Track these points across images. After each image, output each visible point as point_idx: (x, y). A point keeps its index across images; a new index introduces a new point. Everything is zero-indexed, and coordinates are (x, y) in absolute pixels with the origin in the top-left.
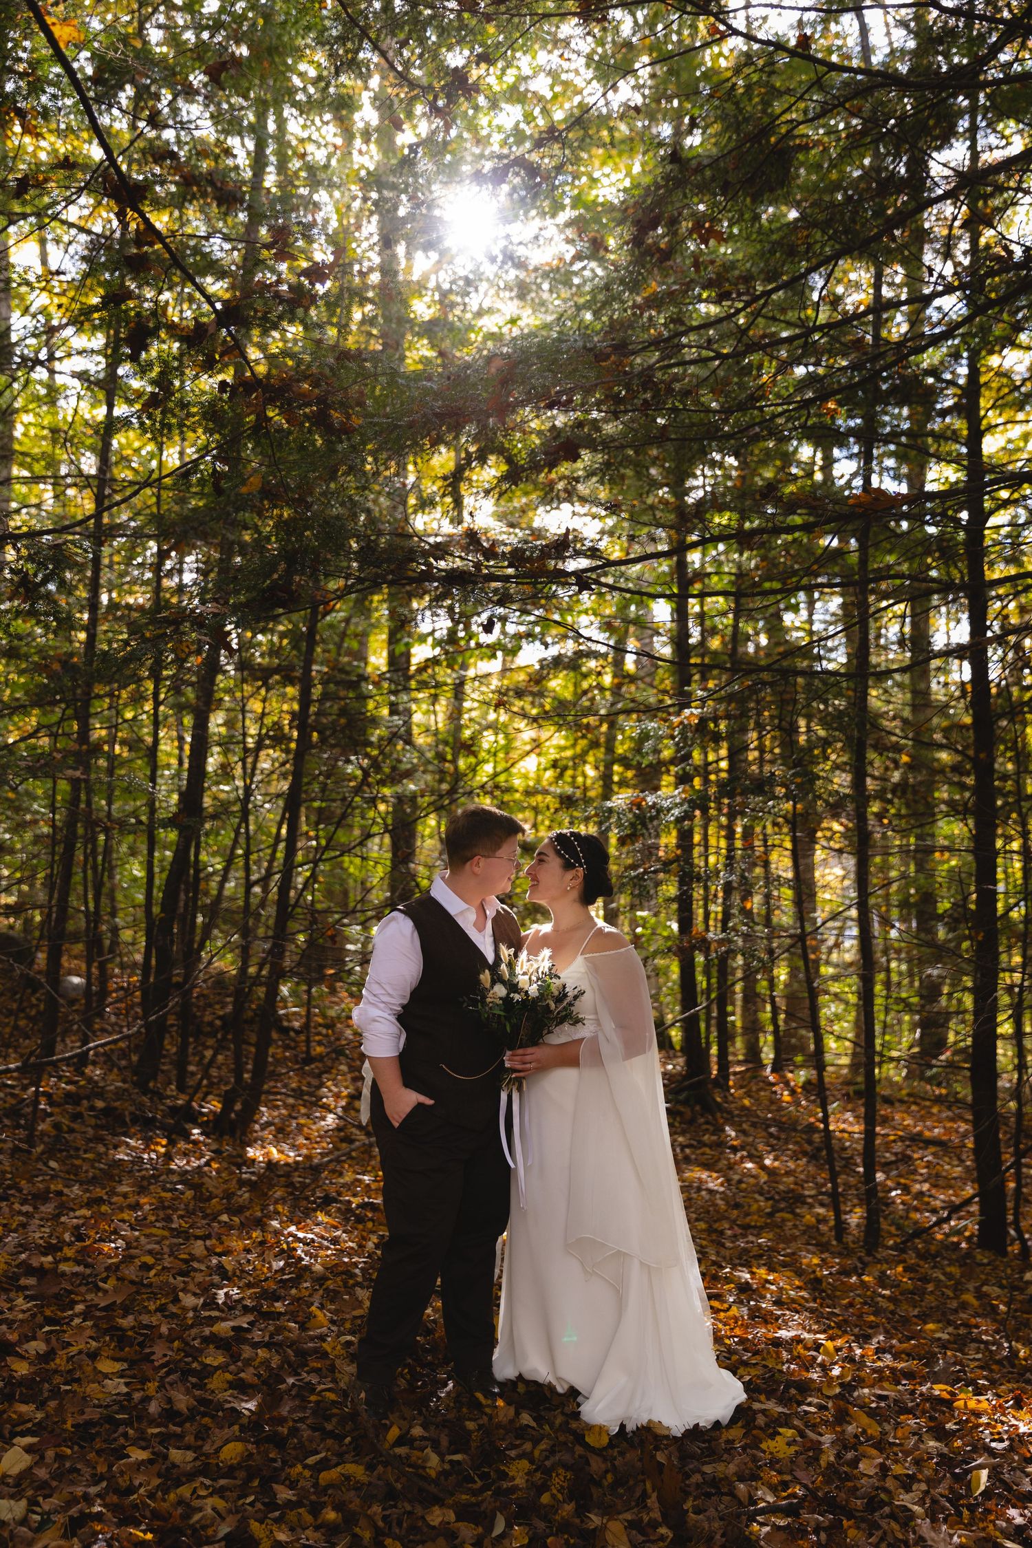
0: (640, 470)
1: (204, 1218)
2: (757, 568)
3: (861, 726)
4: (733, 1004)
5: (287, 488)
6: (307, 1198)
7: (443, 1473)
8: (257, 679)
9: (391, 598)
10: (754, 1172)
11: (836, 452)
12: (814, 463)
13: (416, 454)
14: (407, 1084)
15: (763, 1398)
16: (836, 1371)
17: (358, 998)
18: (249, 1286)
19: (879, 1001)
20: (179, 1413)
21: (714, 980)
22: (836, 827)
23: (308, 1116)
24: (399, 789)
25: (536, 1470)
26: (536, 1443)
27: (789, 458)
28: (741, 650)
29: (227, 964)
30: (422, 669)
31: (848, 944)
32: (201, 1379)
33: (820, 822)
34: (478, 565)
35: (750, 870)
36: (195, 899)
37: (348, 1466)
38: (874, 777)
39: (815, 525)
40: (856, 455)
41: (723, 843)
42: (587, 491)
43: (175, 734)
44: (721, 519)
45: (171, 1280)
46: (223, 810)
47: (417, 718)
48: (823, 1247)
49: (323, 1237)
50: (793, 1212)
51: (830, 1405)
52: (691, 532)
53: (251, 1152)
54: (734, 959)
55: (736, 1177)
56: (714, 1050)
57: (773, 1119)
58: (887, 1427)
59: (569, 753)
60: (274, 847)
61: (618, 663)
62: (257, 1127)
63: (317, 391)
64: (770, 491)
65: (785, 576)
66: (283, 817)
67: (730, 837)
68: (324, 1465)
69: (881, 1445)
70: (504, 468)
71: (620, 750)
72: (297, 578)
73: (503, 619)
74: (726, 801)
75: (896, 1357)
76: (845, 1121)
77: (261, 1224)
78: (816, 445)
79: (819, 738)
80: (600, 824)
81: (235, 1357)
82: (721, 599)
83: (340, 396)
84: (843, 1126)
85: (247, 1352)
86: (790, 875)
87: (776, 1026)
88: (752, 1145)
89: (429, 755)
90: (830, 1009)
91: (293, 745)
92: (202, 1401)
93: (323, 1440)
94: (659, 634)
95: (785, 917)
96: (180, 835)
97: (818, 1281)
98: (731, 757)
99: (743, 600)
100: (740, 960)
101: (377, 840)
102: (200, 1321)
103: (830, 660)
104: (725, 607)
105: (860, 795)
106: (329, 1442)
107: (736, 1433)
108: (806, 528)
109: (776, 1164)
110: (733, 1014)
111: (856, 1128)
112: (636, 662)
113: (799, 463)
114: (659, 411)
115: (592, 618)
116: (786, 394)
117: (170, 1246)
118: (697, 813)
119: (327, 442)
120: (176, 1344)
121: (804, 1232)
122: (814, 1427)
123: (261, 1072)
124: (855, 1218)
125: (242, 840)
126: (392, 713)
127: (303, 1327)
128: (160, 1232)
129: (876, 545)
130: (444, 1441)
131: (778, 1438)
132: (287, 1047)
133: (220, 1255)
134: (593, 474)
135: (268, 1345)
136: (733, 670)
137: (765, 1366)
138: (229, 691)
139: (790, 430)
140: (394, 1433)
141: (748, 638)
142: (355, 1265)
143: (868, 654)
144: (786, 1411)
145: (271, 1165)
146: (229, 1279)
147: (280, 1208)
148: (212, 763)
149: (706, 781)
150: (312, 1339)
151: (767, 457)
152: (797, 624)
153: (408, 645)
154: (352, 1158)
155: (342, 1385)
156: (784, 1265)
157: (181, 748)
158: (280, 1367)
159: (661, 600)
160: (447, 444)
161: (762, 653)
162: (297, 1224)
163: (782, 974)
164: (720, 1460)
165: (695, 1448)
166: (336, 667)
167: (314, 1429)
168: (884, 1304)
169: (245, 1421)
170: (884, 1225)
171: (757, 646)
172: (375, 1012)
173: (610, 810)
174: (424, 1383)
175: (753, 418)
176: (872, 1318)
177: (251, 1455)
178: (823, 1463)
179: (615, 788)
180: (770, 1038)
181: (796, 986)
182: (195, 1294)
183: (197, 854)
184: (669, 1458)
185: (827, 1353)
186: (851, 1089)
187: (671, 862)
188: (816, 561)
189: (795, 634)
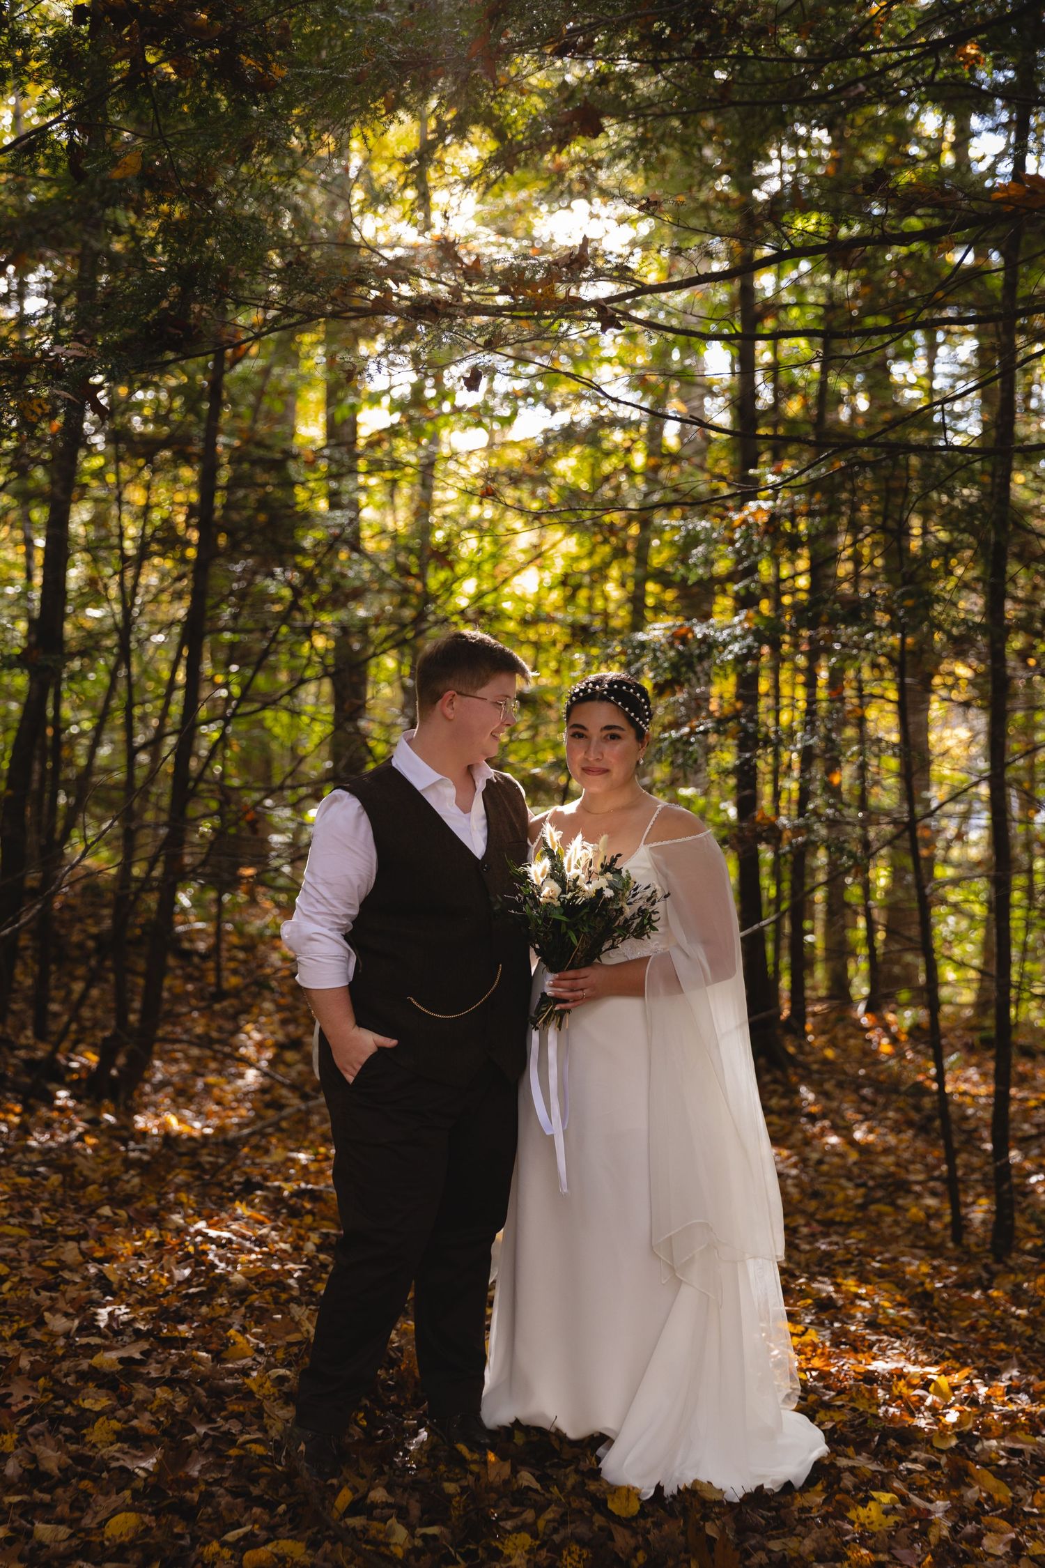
0: (689, 146)
1: (77, 1211)
2: (856, 295)
3: (1001, 525)
4: (812, 918)
5: (178, 173)
6: (220, 1184)
7: (414, 1552)
8: (139, 456)
9: (330, 339)
10: (840, 1149)
11: (975, 122)
12: (941, 139)
13: (363, 123)
14: (360, 1023)
15: (851, 1451)
16: (952, 1417)
17: (288, 910)
18: (142, 1302)
19: (1017, 913)
20: (47, 1475)
21: (786, 886)
22: (963, 671)
23: (219, 1072)
24: (342, 615)
25: (540, 1547)
26: (540, 1510)
27: (905, 132)
28: (830, 417)
29: (103, 861)
30: (374, 443)
31: (974, 836)
32: (77, 1429)
33: (938, 664)
34: (456, 292)
35: (839, 730)
36: (56, 770)
37: (283, 1543)
38: (1016, 600)
39: (942, 231)
40: (1005, 126)
41: (801, 693)
42: (612, 183)
43: (18, 534)
44: (806, 223)
45: (33, 1296)
46: (90, 646)
47: (367, 514)
48: (935, 1250)
49: (243, 1237)
50: (893, 1204)
51: (943, 1460)
52: (761, 243)
53: (141, 1121)
54: (814, 855)
55: (815, 1156)
56: (785, 982)
57: (866, 1077)
58: (1021, 1491)
59: (585, 565)
60: (168, 697)
61: (655, 436)
62: (147, 1088)
63: (218, 24)
64: (878, 181)
65: (897, 306)
66: (179, 655)
67: (811, 684)
68: (250, 1542)
69: (1013, 1515)
70: (492, 145)
71: (657, 560)
72: (196, 308)
73: (492, 371)
74: (805, 633)
75: (1034, 1398)
76: (967, 1080)
77: (157, 1218)
78: (947, 110)
79: (940, 543)
80: (626, 666)
81: (124, 1399)
82: (802, 342)
83: (254, 33)
84: (964, 1087)
85: (141, 1392)
86: (895, 738)
87: (872, 949)
88: (838, 1112)
89: (386, 567)
90: (946, 925)
91: (191, 553)
92: (79, 1459)
93: (248, 1508)
94: (714, 395)
95: (886, 796)
96: (31, 680)
97: (928, 1295)
98: (813, 571)
99: (835, 344)
100: (822, 857)
101: (312, 688)
102: (73, 1351)
103: (957, 432)
104: (812, 354)
105: (996, 627)
106: (257, 1510)
107: (816, 1498)
108: (928, 236)
109: (871, 1137)
110: (812, 932)
111: (983, 1090)
112: (681, 435)
113: (919, 140)
114: (718, 62)
115: (619, 370)
116: (904, 32)
117: (30, 1250)
118: (766, 649)
119: (235, 103)
120: (42, 1381)
121: (908, 1231)
122: (921, 1491)
123: (154, 1012)
124: (980, 1212)
125: (122, 687)
126: (334, 506)
127: (218, 1357)
128: (16, 1231)
129: (1030, 261)
130: (415, 1510)
131: (871, 1505)
132: (189, 978)
133: (101, 1261)
134: (620, 155)
135: (170, 1383)
136: (819, 445)
137: (854, 1410)
138: (99, 474)
139: (908, 89)
140: (345, 1497)
141: (840, 401)
142: (290, 1273)
143: (1012, 422)
144: (881, 1468)
145: (169, 1139)
146: (113, 1294)
147: (183, 1197)
148: (75, 575)
149: (778, 605)
150: (231, 1373)
151: (875, 130)
152: (912, 379)
153: (354, 409)
154: (281, 1130)
155: (273, 1433)
156: (881, 1274)
157: (29, 556)
158: (188, 1412)
159: (716, 345)
160: (409, 109)
161: (860, 421)
162: (208, 1218)
163: (881, 877)
164: (792, 1533)
165: (758, 1517)
166: (251, 439)
167: (234, 1493)
168: (1018, 1327)
169: (139, 1484)
170: (1020, 1222)
171: (854, 413)
172: (311, 928)
173: (643, 645)
174: (387, 1433)
175: (855, 70)
176: (1002, 1346)
177: (148, 1529)
178: (933, 1539)
179: (649, 614)
180: (864, 966)
181: (900, 894)
182: (66, 1315)
183: (57, 708)
184: (722, 1531)
185: (938, 1392)
186: (975, 1037)
187: (728, 719)
188: (942, 285)
189: (909, 394)
